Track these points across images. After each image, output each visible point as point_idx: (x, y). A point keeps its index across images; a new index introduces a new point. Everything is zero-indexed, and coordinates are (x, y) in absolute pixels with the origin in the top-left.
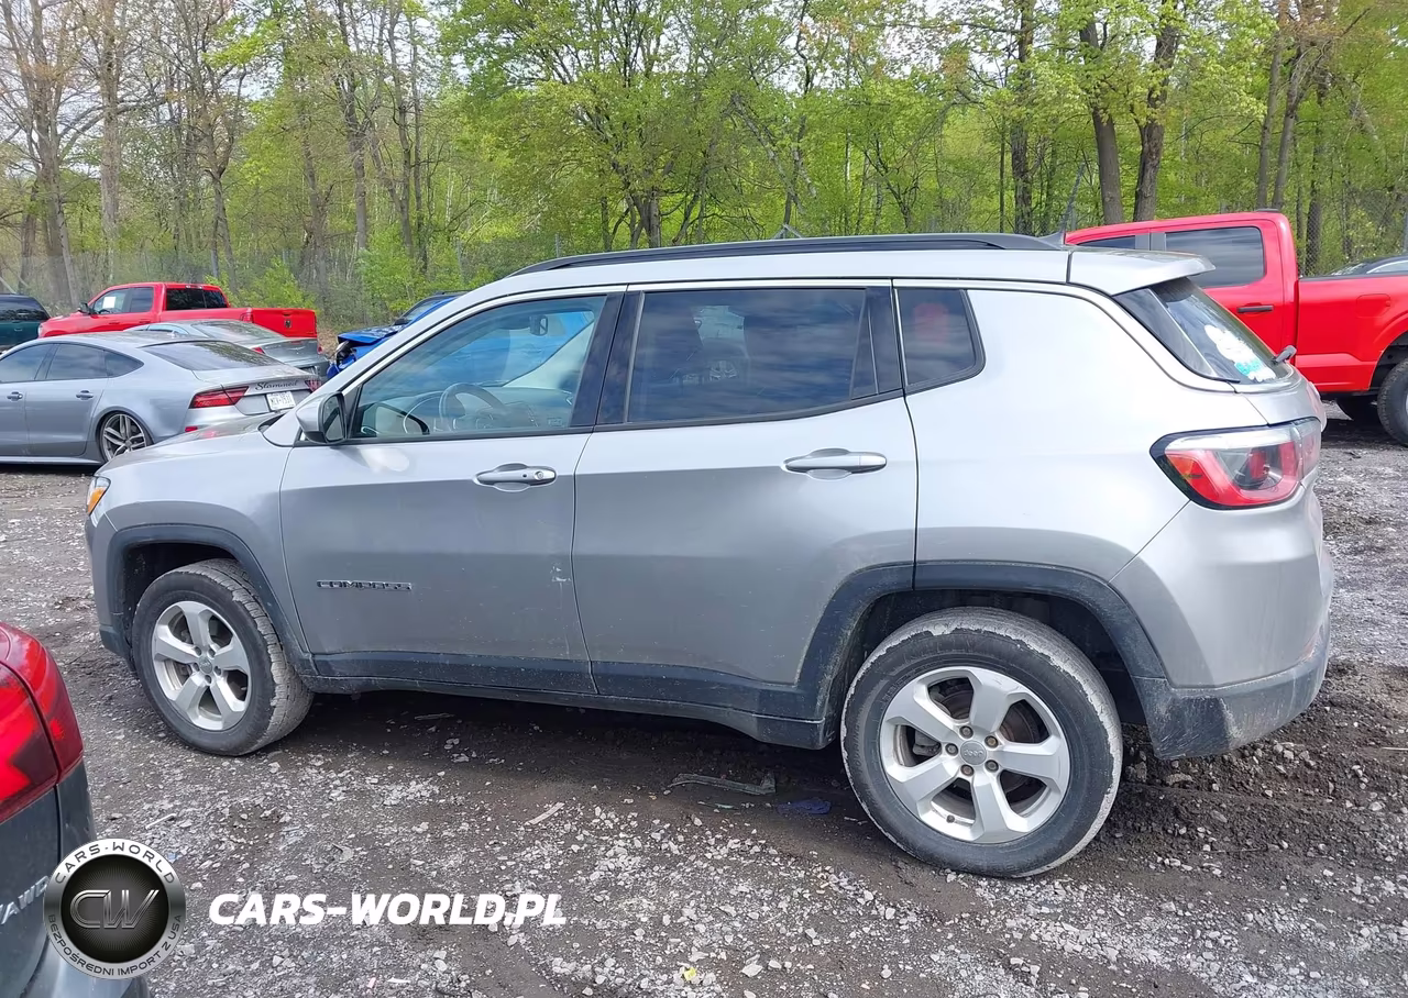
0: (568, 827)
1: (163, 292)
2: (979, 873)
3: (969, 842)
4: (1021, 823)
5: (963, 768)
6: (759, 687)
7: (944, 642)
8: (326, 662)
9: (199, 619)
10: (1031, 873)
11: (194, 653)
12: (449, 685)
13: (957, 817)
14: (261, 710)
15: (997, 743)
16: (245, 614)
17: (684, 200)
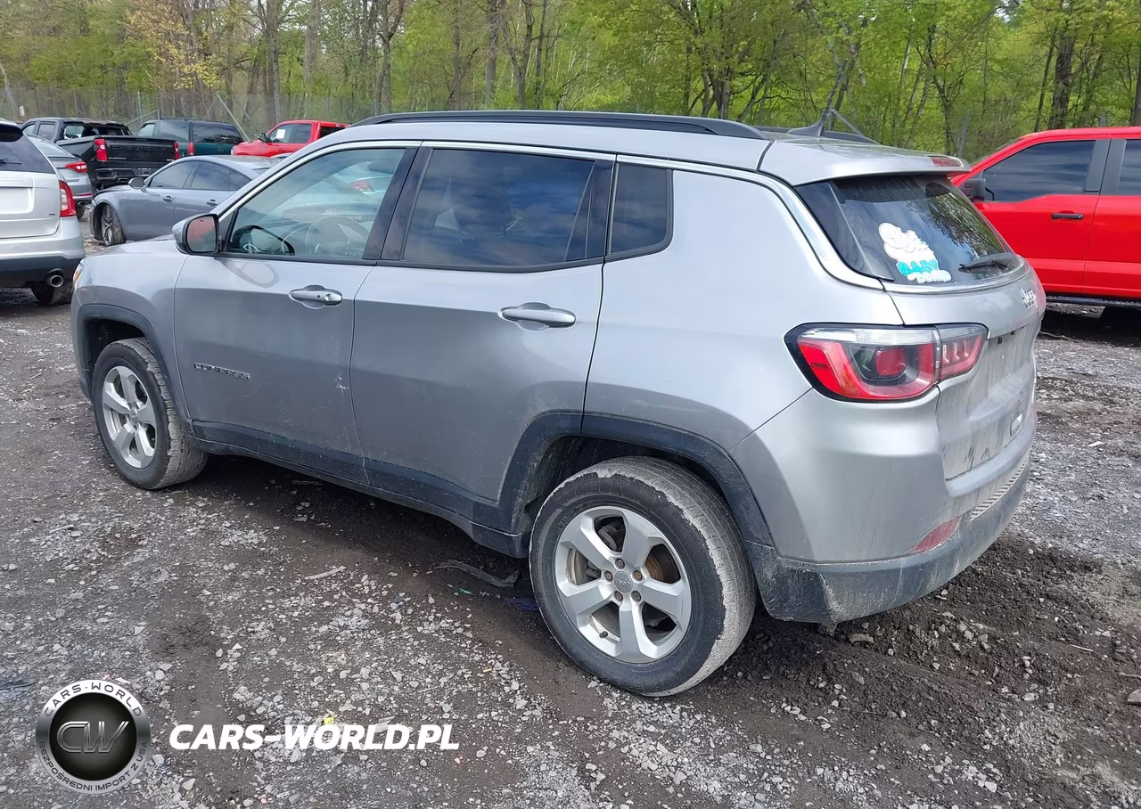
0: (333, 586)
1: (319, 128)
2: (615, 685)
3: (611, 657)
4: (651, 650)
5: (616, 594)
6: (474, 500)
7: (604, 485)
8: (200, 428)
9: (128, 382)
10: (660, 694)
11: (128, 407)
12: (275, 458)
13: (610, 634)
14: (162, 458)
15: (642, 578)
16: (154, 382)
17: (753, 82)
